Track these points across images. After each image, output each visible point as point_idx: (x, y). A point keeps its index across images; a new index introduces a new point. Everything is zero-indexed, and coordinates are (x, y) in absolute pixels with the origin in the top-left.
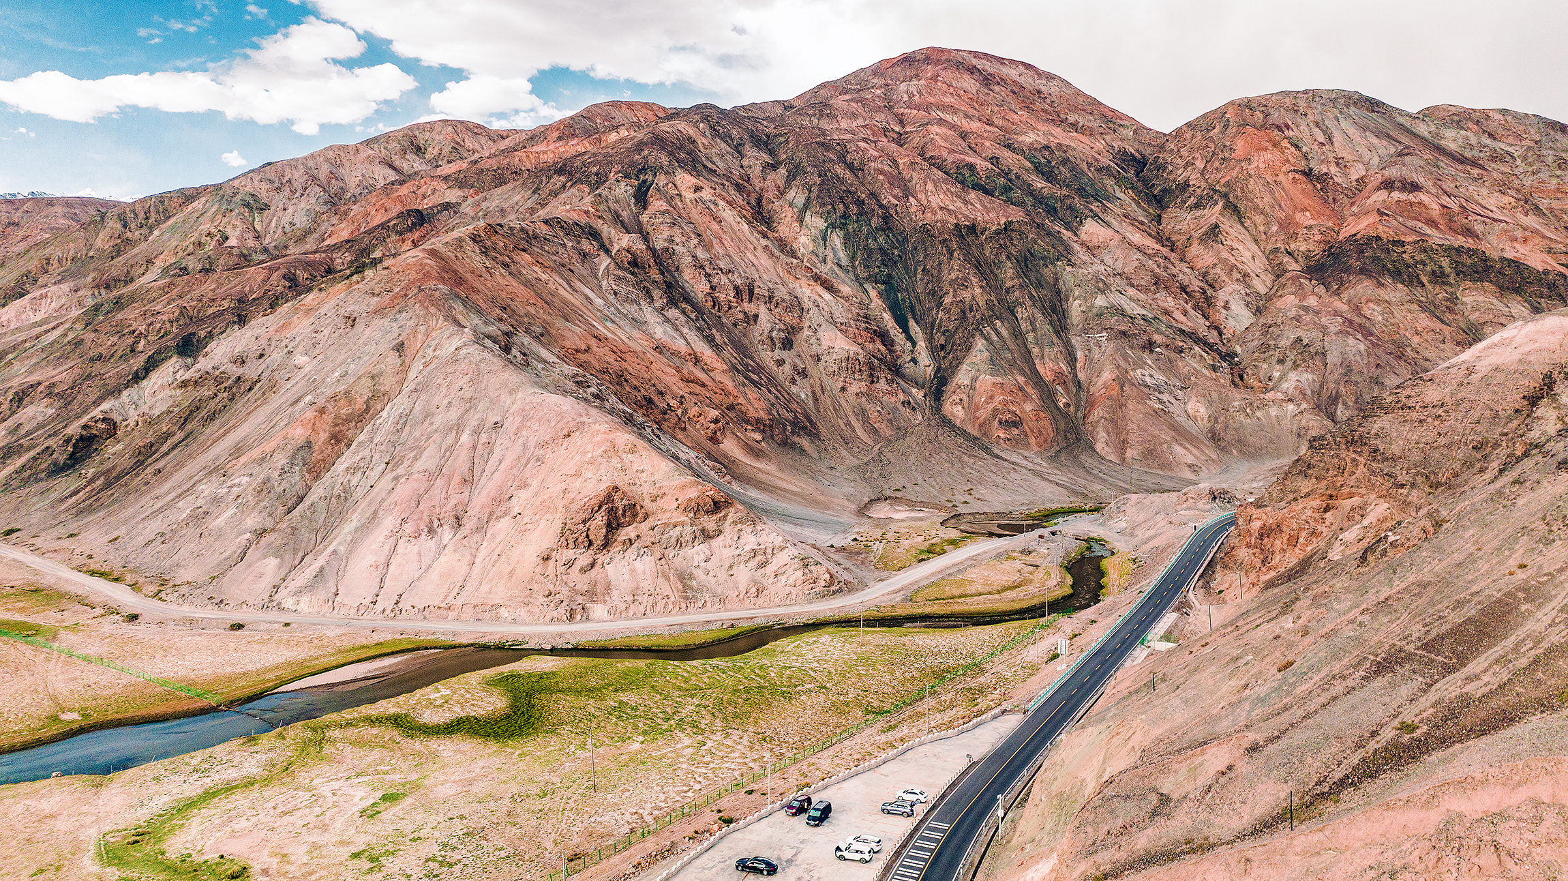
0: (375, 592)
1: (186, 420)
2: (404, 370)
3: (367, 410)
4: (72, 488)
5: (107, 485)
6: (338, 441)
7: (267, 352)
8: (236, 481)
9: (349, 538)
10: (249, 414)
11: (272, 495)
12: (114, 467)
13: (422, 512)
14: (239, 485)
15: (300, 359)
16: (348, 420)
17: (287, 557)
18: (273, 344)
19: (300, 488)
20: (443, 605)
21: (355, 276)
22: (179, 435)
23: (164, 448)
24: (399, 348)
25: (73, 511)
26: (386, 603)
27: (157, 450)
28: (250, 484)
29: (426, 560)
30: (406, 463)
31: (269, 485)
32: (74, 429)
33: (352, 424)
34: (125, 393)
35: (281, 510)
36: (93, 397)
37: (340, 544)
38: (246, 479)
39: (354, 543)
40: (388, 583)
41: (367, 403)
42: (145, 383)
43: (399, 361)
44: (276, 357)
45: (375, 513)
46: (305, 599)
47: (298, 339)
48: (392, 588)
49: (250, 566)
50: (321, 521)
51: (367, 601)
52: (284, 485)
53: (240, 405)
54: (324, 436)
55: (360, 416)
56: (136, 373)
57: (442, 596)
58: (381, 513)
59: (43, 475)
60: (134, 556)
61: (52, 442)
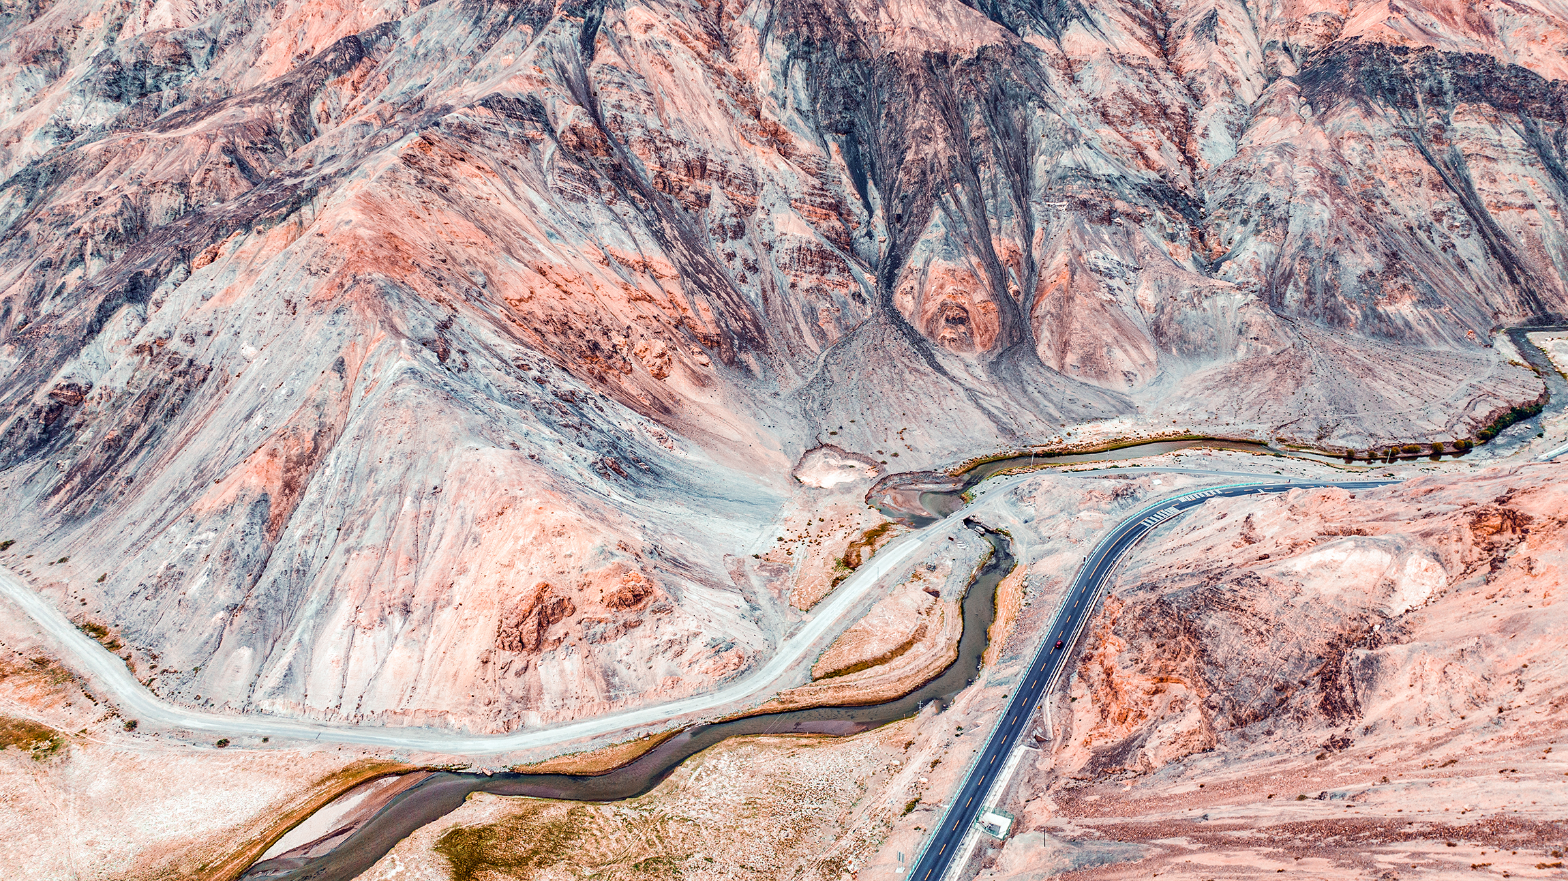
0: (338, 693)
1: (148, 409)
2: (346, 394)
3: (316, 448)
4: (53, 482)
5: (86, 485)
6: (292, 491)
7: (215, 329)
8: (203, 537)
9: (311, 623)
10: (207, 416)
11: (237, 563)
12: (88, 461)
13: (374, 599)
14: (207, 542)
15: (249, 351)
16: (299, 463)
17: (259, 645)
18: (220, 318)
19: (262, 553)
20: (398, 710)
21: (292, 215)
22: (144, 430)
23: (133, 444)
24: (340, 366)
25: (58, 517)
26: (348, 709)
27: (126, 445)
28: (217, 541)
29: (382, 655)
30: (357, 532)
31: (233, 551)
32: (41, 398)
33: (303, 468)
34: (84, 351)
35: (248, 580)
36: (53, 353)
37: (303, 631)
38: (212, 535)
39: (317, 629)
40: (350, 682)
41: (314, 439)
42: (100, 337)
43: (341, 385)
44: (223, 337)
45: (332, 592)
46: (279, 701)
47: (243, 316)
48: (355, 686)
49: (227, 655)
50: (285, 601)
51: (332, 705)
52: (248, 550)
53: (196, 399)
54: (278, 484)
55: (310, 457)
56: (90, 325)
57: (397, 698)
58: (337, 594)
59: (21, 453)
60: (123, 610)
61: (23, 411)
